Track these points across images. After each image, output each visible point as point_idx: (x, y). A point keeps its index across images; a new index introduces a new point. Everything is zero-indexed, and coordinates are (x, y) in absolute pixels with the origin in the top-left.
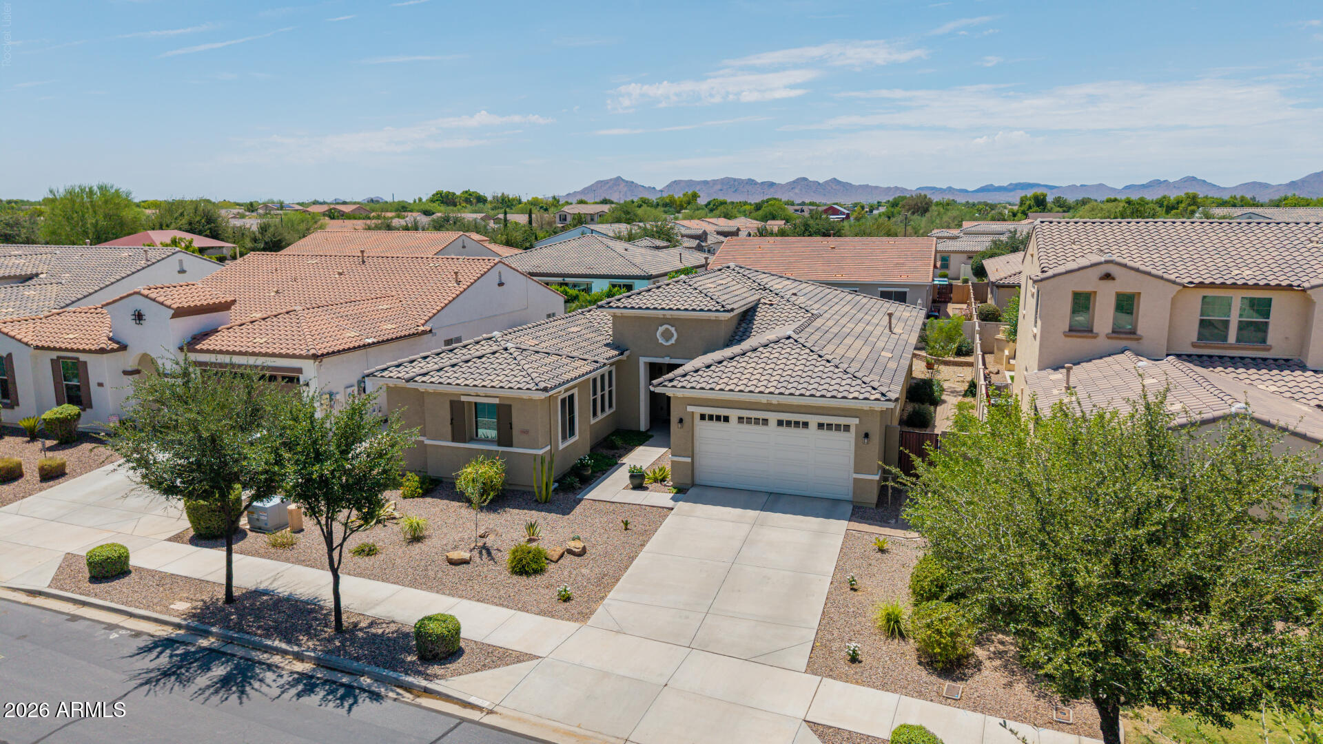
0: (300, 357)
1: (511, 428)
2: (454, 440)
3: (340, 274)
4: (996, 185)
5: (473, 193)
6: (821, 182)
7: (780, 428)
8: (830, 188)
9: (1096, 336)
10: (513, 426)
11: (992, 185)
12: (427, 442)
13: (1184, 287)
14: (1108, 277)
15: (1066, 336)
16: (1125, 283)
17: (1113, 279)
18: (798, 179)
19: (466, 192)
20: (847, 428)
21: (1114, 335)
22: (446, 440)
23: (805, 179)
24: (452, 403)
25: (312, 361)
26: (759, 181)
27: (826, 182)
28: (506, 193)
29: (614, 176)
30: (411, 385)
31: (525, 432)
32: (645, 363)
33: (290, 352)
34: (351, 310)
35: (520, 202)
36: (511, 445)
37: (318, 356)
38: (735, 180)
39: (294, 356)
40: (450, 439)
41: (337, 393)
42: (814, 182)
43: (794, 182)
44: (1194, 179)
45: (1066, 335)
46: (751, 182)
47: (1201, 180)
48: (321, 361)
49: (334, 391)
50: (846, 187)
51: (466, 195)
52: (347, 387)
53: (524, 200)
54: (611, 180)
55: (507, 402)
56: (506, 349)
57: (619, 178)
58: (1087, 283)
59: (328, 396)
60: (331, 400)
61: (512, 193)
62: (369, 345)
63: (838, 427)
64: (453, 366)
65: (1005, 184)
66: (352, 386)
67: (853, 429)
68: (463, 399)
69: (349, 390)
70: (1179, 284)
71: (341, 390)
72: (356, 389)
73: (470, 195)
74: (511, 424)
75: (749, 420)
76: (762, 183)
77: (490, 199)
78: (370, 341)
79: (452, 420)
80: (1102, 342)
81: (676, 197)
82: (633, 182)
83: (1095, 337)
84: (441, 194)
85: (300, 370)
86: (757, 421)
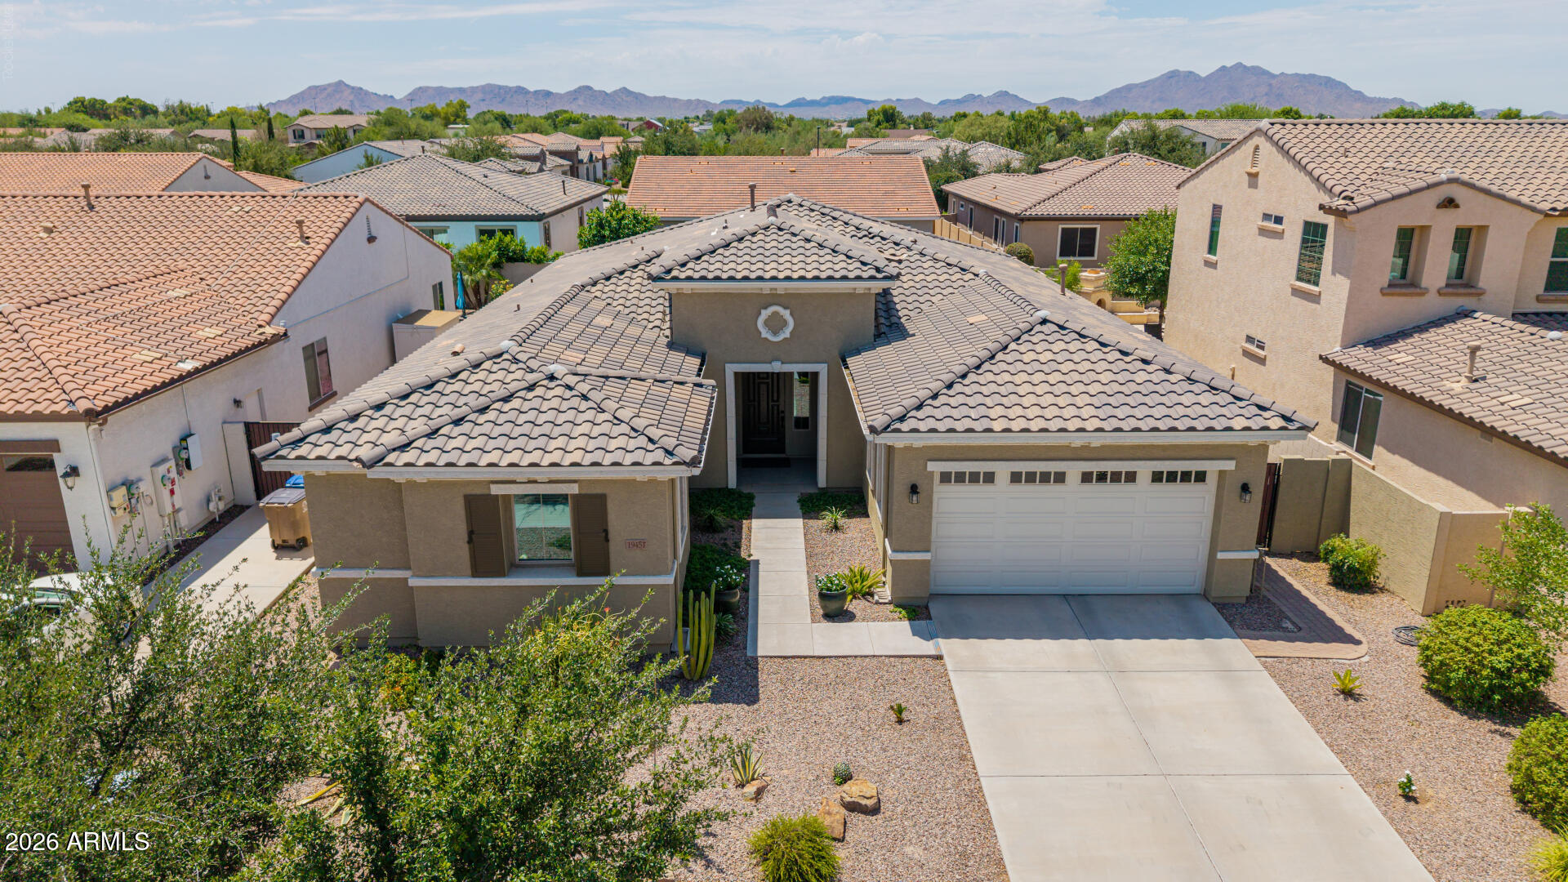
0: (55, 417)
1: (607, 540)
2: (476, 573)
3: (49, 231)
4: (809, 98)
5: (135, 100)
6: (608, 92)
7: (1087, 487)
8: (620, 100)
9: (1424, 292)
10: (611, 536)
11: (804, 99)
12: (414, 582)
13: (1547, 215)
14: (1450, 203)
15: (1384, 294)
16: (1470, 213)
17: (1457, 206)
18: (580, 88)
19: (124, 99)
20: (1201, 477)
21: (1450, 290)
22: (457, 574)
23: (589, 88)
24: (470, 501)
25: (83, 425)
26: (532, 89)
27: (615, 92)
28: (186, 101)
29: (333, 80)
30: (378, 473)
31: (640, 544)
32: (736, 374)
33: (26, 408)
34: (118, 303)
35: (209, 114)
36: (606, 572)
37: (99, 414)
38: (500, 87)
39: (37, 417)
40: (469, 572)
41: (140, 480)
42: (600, 91)
43: (575, 91)
44: (1006, 93)
45: (1383, 292)
46: (520, 90)
47: (1013, 95)
48: (105, 421)
49: (132, 477)
50: (639, 98)
51: (124, 104)
52: (156, 465)
53: (215, 110)
54: (329, 85)
55: (598, 490)
56: (552, 378)
57: (341, 83)
58: (1420, 213)
59: (123, 490)
60: (130, 495)
61: (195, 100)
62: (190, 374)
63: (1186, 477)
64: (458, 422)
65: (818, 97)
66: (164, 460)
67: (1212, 480)
68: (495, 490)
69: (162, 469)
70: (1540, 212)
71: (145, 472)
72: (172, 464)
73: (130, 103)
74: (606, 531)
75: (1031, 478)
76: (536, 92)
77: (161, 109)
78: (188, 366)
79: (471, 533)
80: (1433, 303)
81: (439, 108)
82: (361, 89)
83: (1422, 294)
84: (82, 103)
85: (54, 445)
86: (1045, 478)
